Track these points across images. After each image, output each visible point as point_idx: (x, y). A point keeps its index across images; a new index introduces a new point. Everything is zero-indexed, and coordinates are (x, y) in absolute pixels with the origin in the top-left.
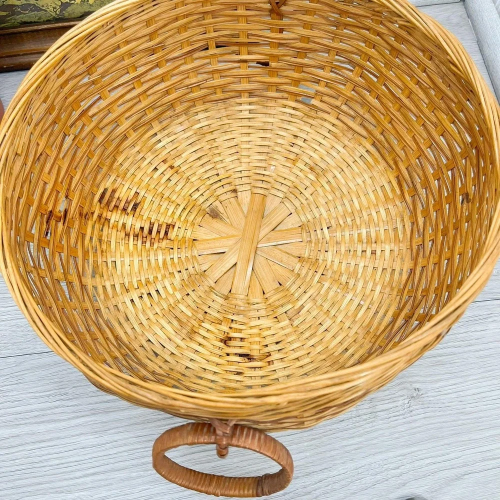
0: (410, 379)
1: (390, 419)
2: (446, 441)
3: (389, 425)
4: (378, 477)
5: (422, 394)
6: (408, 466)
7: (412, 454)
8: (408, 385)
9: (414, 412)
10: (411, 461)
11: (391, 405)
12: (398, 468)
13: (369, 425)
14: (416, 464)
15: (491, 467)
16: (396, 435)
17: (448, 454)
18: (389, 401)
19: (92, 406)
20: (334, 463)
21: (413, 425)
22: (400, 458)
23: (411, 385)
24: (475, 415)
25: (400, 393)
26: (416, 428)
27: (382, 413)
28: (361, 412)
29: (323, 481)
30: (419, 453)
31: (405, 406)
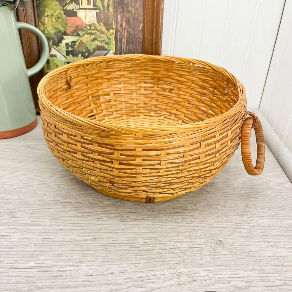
0: (217, 236)
1: (202, 252)
2: (237, 268)
3: (200, 255)
4: (190, 279)
5: (223, 243)
6: (211, 276)
7: (215, 271)
8: (215, 238)
9: (217, 251)
10: (213, 274)
11: (204, 246)
12: (204, 276)
13: (188, 253)
14: (216, 276)
15: (268, 285)
16: (205, 260)
17: (239, 274)
18: (202, 244)
19: (24, 222)
20: (162, 268)
21: (217, 257)
22: (206, 271)
23: (217, 238)
24: (257, 258)
25: (209, 241)
26: (218, 258)
27: (197, 248)
28: (184, 246)
29: (153, 276)
30: (219, 271)
31: (212, 247)
